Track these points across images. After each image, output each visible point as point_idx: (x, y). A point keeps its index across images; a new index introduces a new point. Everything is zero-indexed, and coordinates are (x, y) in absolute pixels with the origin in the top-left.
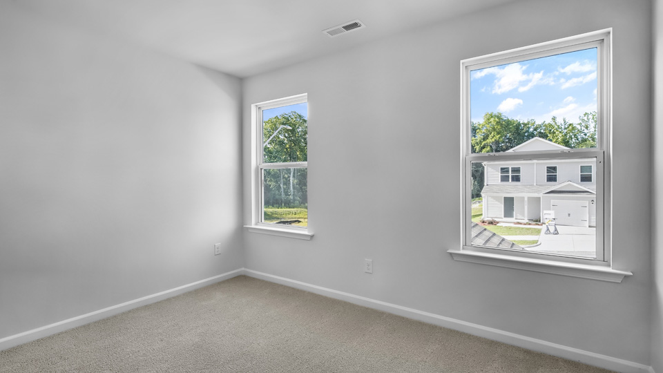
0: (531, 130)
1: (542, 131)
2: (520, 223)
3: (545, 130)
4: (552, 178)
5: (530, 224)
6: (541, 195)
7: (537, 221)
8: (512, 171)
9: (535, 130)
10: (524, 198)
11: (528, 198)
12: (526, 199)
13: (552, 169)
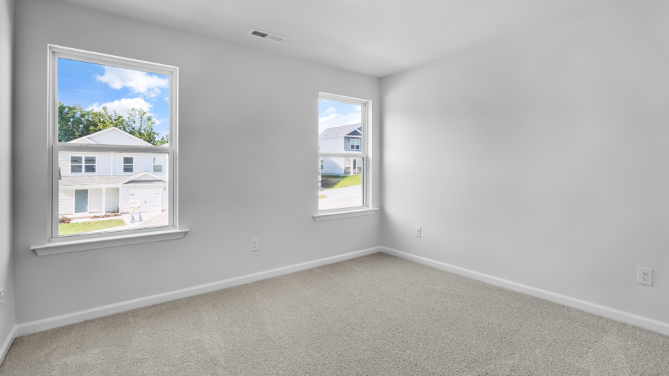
0: (78, 115)
1: (90, 119)
2: (96, 217)
3: (93, 118)
4: (128, 169)
5: (108, 216)
6: (120, 185)
7: (116, 212)
8: (86, 160)
9: (83, 116)
10: (101, 189)
11: (106, 189)
12: (104, 191)
13: (128, 161)
